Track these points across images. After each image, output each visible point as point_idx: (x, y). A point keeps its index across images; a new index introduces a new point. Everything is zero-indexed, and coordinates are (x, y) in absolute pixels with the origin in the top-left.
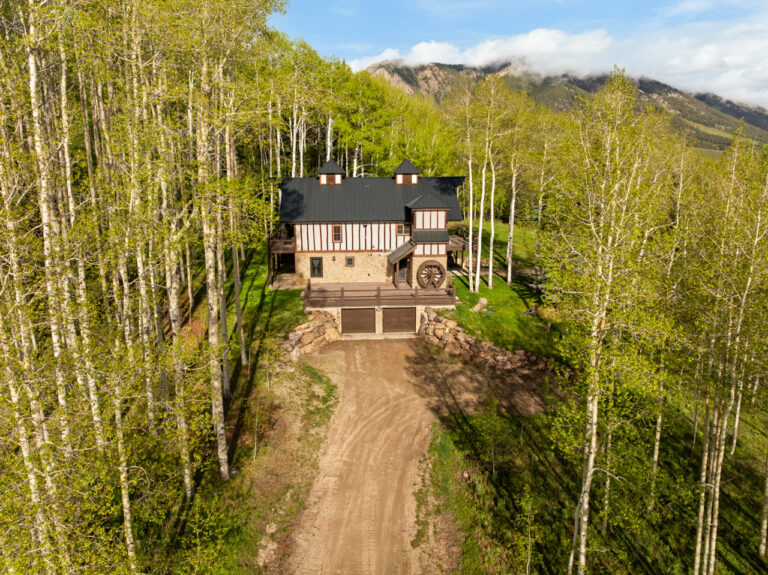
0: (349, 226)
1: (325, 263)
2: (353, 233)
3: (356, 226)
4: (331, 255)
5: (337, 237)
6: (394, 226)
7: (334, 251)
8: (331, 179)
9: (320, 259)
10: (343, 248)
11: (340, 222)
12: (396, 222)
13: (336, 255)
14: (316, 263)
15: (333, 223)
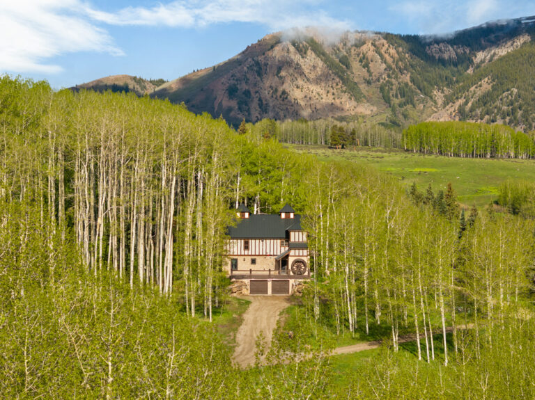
0: (253, 241)
1: (239, 262)
2: (257, 246)
3: (257, 241)
4: (243, 257)
5: (246, 247)
6: (279, 241)
7: (244, 255)
8: (243, 215)
9: (236, 260)
10: (250, 254)
11: (249, 238)
12: (280, 238)
13: (245, 257)
14: (234, 262)
15: (244, 239)
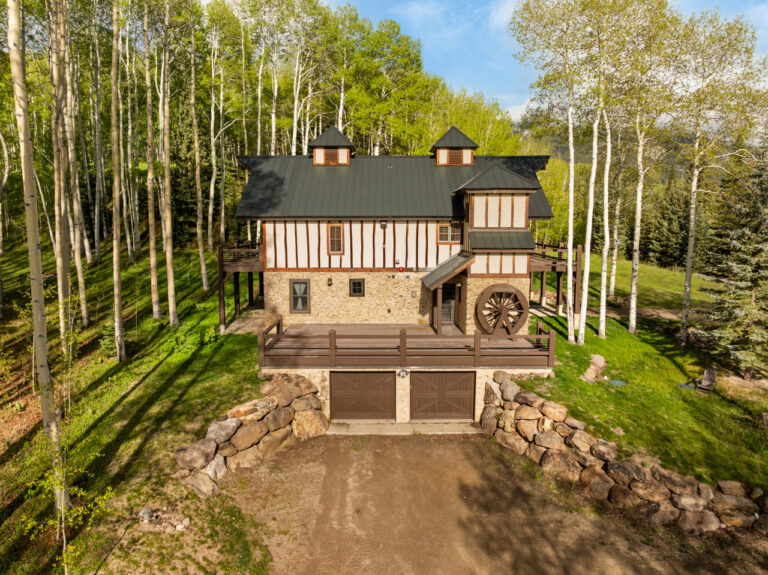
0: (356, 227)
1: (314, 288)
2: (366, 242)
3: (368, 227)
4: (325, 276)
5: (336, 245)
6: (433, 227)
7: (330, 269)
9: (306, 283)
10: (346, 264)
11: (341, 219)
12: (437, 219)
13: (333, 275)
14: (300, 289)
15: (329, 220)
